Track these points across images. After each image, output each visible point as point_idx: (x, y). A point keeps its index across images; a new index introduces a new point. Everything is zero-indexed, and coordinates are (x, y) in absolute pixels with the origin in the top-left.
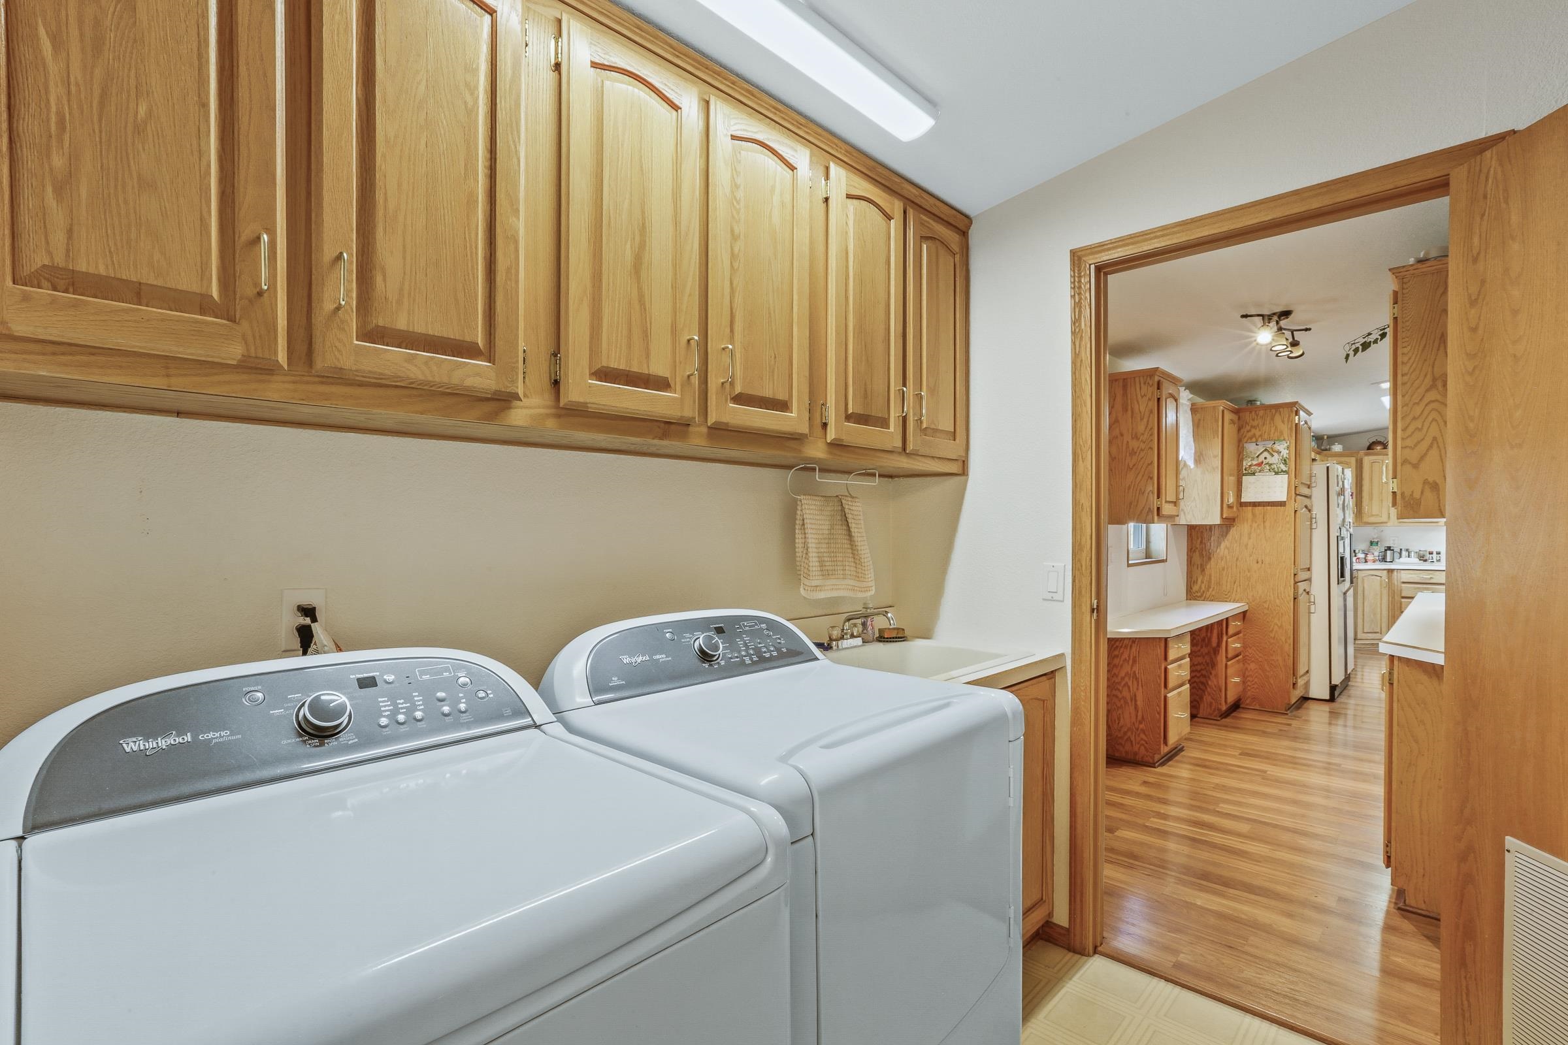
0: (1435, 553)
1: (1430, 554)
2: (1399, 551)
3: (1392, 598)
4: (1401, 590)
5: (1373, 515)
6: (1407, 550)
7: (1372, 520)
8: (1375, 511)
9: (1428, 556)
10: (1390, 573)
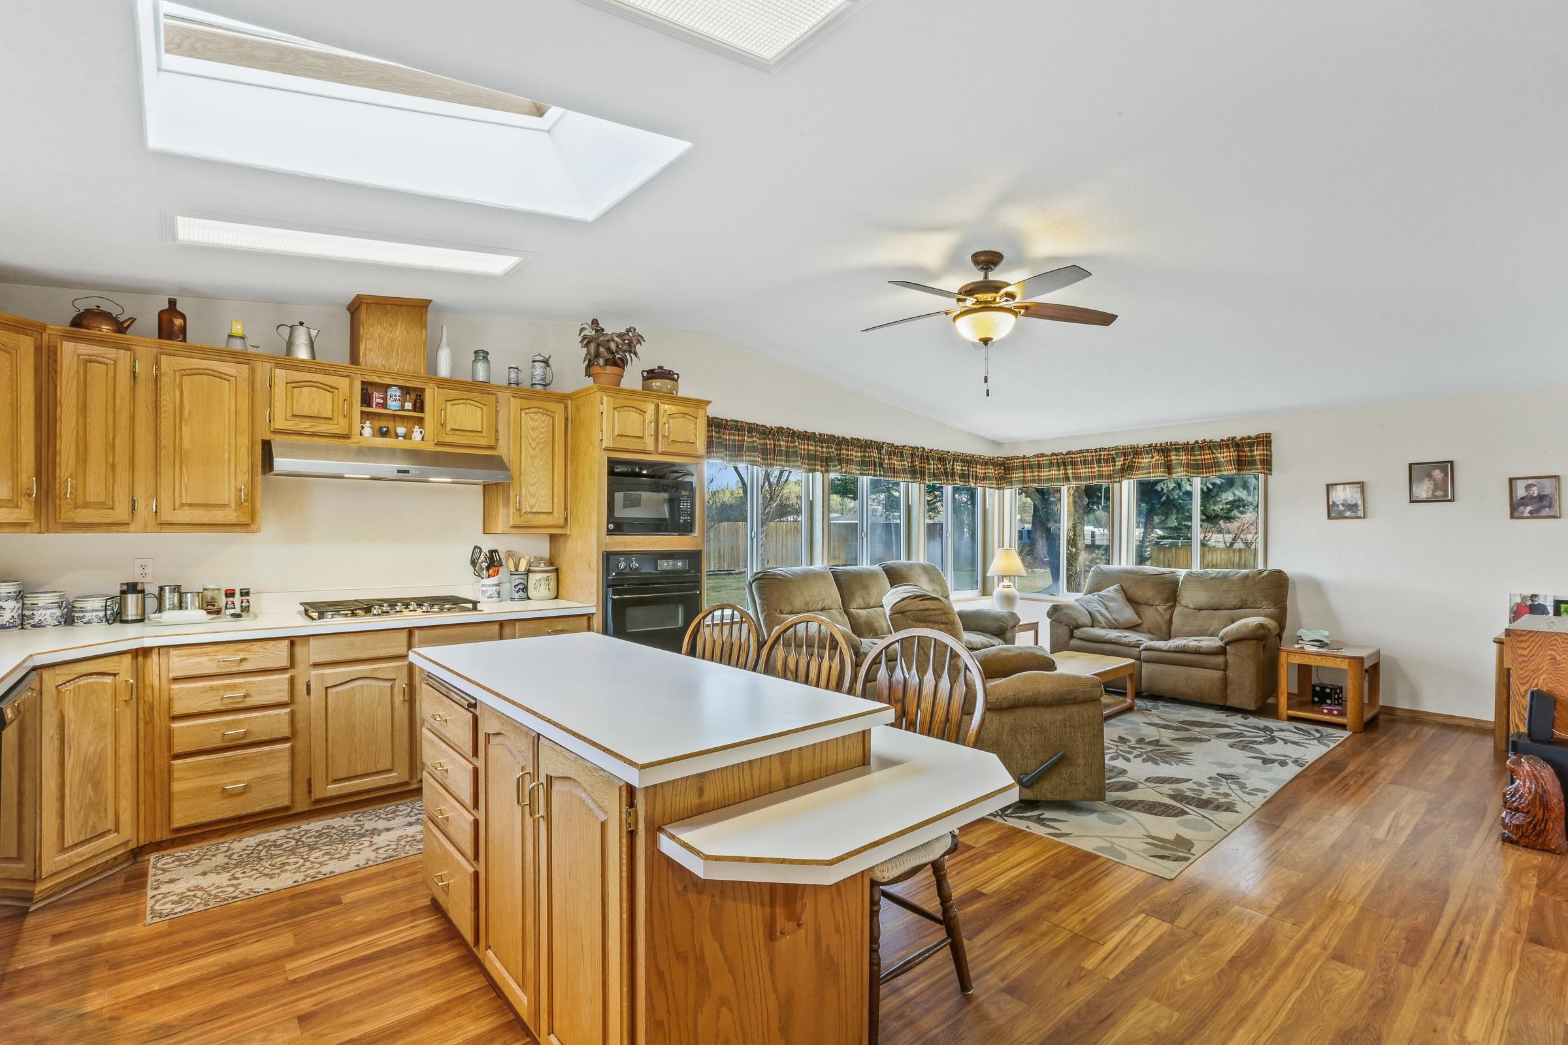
0: (238, 593)
1: (227, 595)
2: (156, 592)
3: (146, 723)
4: (170, 700)
5: (87, 505)
6: (177, 589)
7: (83, 516)
8: (95, 491)
9: (222, 601)
10: (140, 659)
